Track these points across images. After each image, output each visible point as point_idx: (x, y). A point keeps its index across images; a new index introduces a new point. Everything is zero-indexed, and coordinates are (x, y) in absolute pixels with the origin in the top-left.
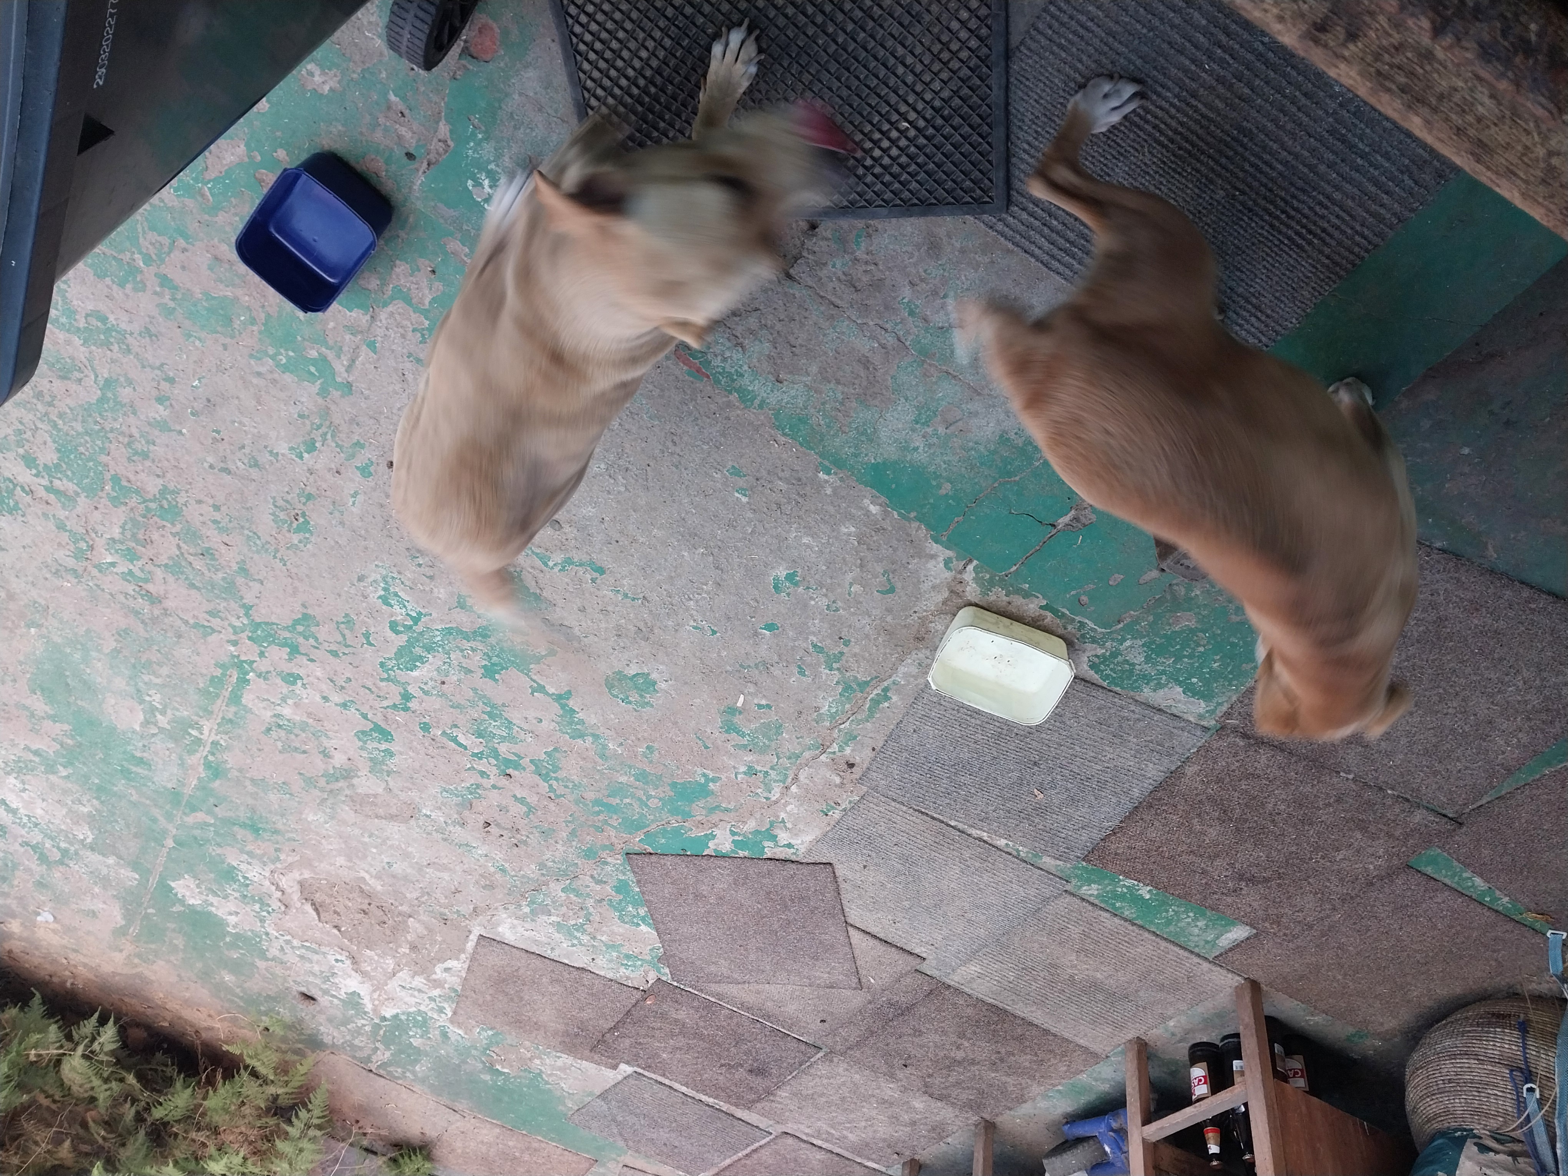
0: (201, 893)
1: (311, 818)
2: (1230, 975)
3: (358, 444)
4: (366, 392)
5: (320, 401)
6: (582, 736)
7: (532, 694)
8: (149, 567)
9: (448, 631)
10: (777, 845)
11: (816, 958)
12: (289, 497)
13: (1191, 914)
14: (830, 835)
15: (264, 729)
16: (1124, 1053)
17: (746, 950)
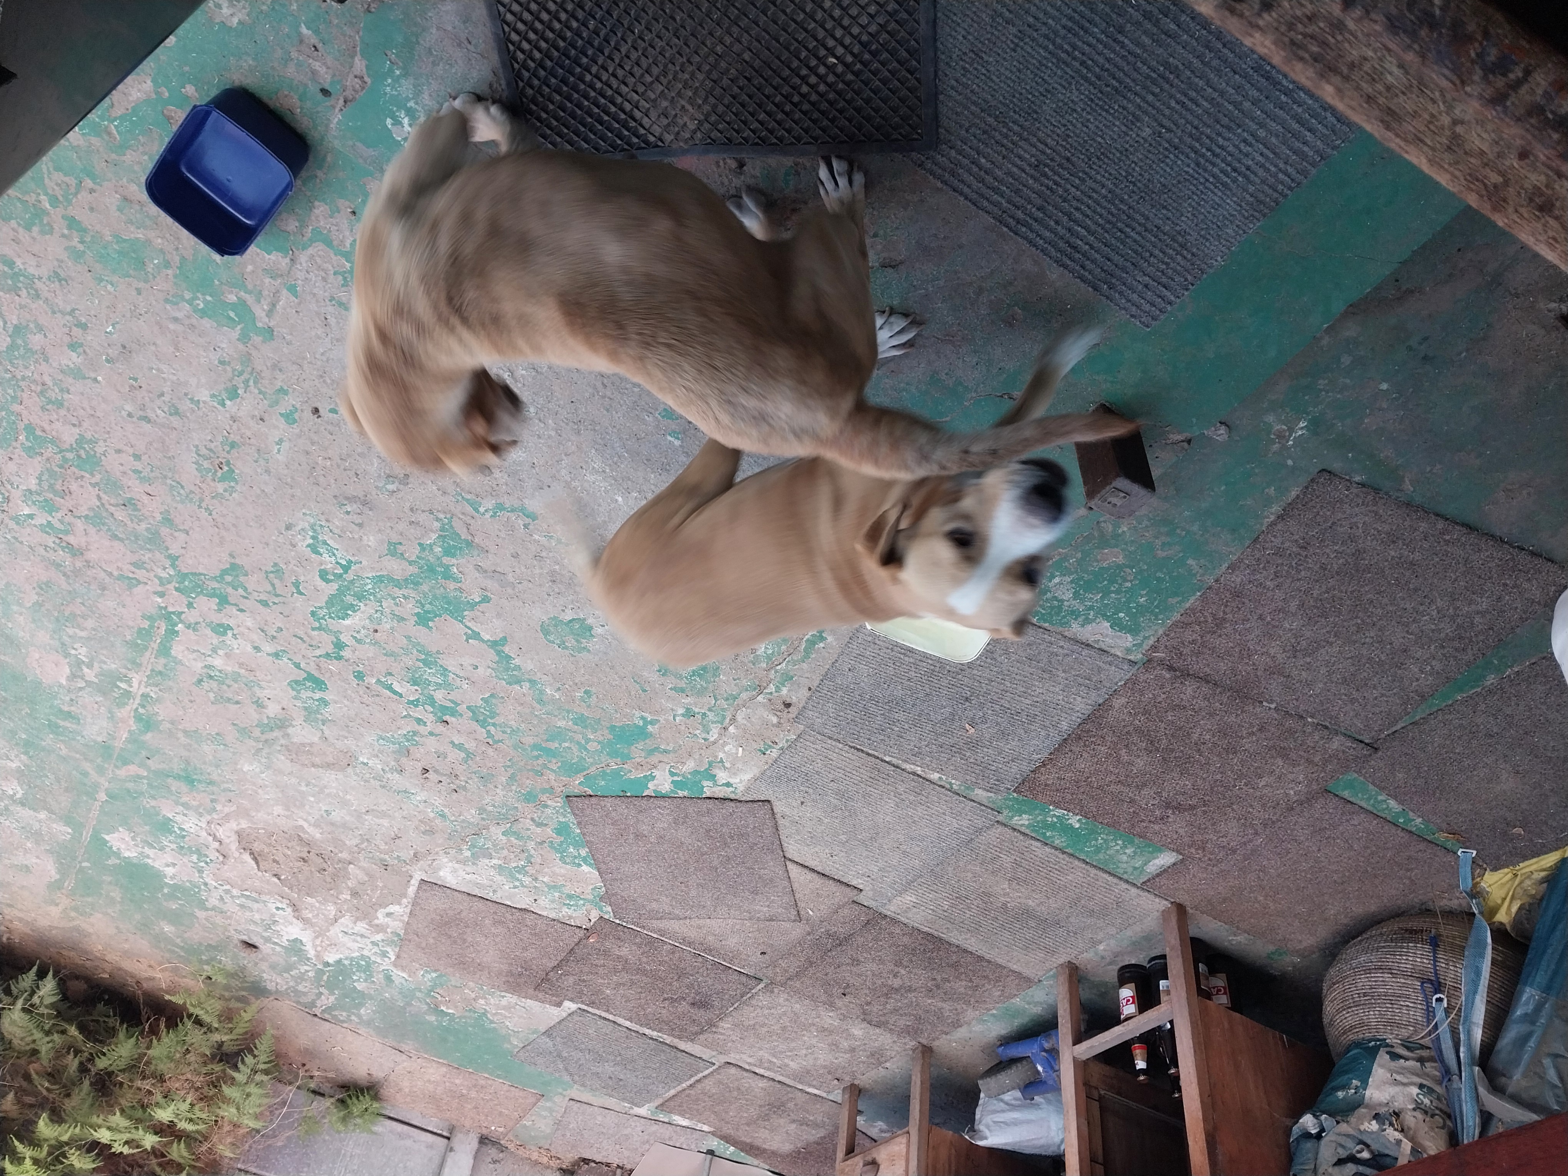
0: (135, 845)
1: (246, 768)
2: (1157, 900)
3: (281, 391)
4: (288, 337)
5: (241, 346)
6: (518, 682)
7: (467, 641)
8: (69, 518)
9: (379, 579)
10: (716, 784)
11: (755, 892)
12: (212, 446)
13: (1120, 842)
14: (768, 773)
15: (195, 680)
16: (1055, 976)
17: (687, 887)
